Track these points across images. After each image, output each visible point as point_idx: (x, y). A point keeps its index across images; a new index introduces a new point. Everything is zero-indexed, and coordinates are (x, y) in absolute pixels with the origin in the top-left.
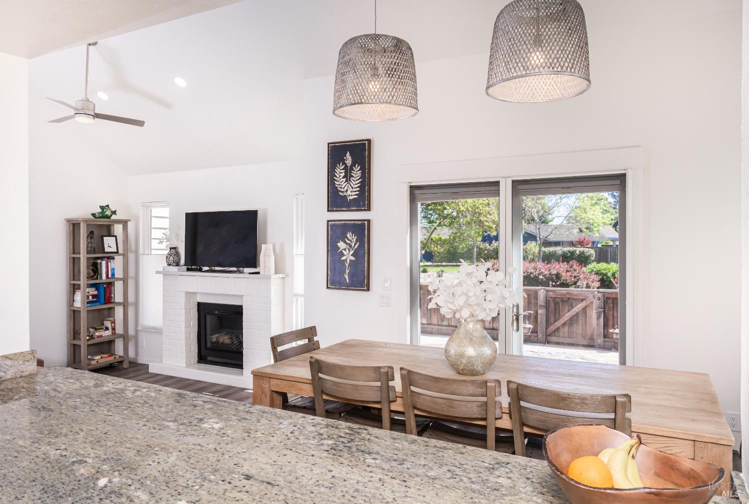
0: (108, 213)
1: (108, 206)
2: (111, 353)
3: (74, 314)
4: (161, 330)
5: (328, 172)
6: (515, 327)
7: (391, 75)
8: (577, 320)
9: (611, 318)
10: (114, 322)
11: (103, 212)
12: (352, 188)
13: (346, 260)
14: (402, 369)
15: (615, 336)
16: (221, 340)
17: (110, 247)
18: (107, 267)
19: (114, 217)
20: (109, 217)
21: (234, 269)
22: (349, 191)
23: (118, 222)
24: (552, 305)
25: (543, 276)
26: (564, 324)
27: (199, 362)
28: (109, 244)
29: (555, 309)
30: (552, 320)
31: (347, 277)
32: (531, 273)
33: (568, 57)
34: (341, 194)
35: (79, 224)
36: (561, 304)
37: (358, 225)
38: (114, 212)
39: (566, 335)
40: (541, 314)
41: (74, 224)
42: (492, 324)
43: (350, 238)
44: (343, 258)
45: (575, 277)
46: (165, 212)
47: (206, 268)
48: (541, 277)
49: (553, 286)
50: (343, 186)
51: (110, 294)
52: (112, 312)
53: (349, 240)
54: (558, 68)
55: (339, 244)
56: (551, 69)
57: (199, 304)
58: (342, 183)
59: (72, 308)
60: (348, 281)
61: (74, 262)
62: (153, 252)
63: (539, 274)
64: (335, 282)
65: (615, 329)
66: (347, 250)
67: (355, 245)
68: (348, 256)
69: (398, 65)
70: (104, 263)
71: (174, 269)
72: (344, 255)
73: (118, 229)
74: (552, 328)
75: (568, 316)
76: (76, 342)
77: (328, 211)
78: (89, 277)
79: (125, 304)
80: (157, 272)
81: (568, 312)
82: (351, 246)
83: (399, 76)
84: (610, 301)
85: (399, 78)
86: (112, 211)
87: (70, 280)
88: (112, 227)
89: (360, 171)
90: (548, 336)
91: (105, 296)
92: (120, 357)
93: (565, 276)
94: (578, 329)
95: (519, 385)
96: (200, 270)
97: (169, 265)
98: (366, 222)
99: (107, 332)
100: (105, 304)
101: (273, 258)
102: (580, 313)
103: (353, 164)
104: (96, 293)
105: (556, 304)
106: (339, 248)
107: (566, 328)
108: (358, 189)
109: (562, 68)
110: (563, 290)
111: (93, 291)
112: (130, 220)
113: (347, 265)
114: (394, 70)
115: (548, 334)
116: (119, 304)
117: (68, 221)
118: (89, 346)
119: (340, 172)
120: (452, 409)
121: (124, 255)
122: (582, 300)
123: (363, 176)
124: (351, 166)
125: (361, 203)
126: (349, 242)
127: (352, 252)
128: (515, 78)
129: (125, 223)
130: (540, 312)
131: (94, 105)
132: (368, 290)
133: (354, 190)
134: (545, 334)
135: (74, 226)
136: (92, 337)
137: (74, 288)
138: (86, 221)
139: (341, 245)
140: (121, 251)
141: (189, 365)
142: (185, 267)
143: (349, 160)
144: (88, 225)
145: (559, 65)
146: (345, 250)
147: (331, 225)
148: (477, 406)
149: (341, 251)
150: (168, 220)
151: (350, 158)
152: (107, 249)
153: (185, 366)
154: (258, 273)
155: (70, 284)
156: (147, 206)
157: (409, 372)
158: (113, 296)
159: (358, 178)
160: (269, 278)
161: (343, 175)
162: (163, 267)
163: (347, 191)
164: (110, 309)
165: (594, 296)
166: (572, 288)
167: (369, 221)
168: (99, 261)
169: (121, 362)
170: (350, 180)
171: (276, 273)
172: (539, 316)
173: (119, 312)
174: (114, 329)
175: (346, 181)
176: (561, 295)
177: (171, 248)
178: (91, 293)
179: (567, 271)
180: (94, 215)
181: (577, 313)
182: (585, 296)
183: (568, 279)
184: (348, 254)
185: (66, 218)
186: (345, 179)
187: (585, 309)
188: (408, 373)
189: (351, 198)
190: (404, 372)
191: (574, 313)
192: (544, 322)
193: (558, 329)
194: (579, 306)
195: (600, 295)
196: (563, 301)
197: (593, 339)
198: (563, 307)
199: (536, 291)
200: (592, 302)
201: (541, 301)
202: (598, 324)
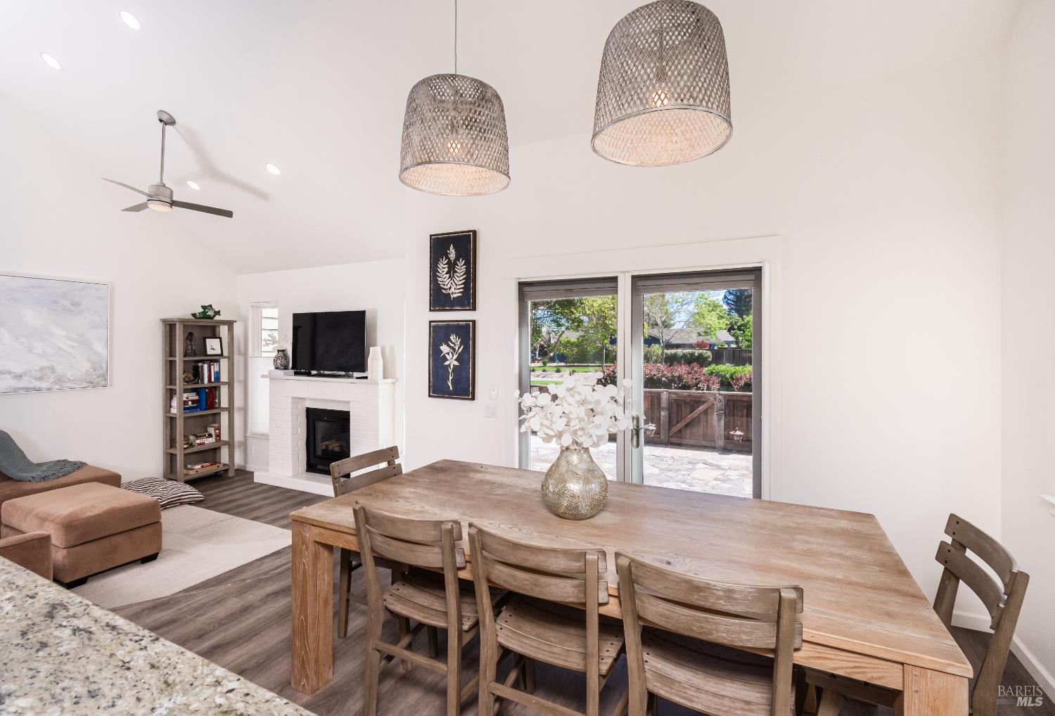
0: (210, 313)
1: (211, 306)
2: (215, 462)
3: (170, 421)
4: (267, 436)
5: (431, 268)
6: (635, 443)
7: (469, 127)
8: (699, 422)
10: (219, 429)
11: (204, 313)
12: (456, 284)
13: (449, 365)
14: (471, 525)
15: (735, 438)
16: (330, 448)
17: (213, 349)
18: (210, 371)
19: (217, 318)
20: (211, 318)
21: (343, 373)
22: (453, 288)
23: (224, 323)
24: (675, 407)
25: (666, 378)
26: (686, 426)
27: (308, 470)
28: (213, 346)
29: (678, 412)
30: (675, 422)
31: (450, 384)
32: (655, 375)
33: (703, 86)
34: (444, 291)
35: (175, 324)
36: (683, 406)
37: (462, 326)
38: (218, 313)
39: (689, 436)
40: (663, 416)
41: (170, 325)
43: (453, 341)
44: (447, 363)
45: (696, 379)
46: (274, 312)
47: (314, 372)
48: (664, 379)
49: (676, 388)
50: (446, 283)
51: (214, 398)
52: (217, 417)
53: (452, 343)
54: (689, 100)
55: (442, 348)
56: (679, 101)
57: (308, 409)
58: (446, 279)
59: (168, 415)
60: (451, 389)
61: (170, 365)
62: (263, 355)
63: (662, 377)
64: (438, 388)
65: (736, 431)
66: (450, 354)
67: (459, 348)
68: (452, 361)
69: (479, 114)
70: (206, 366)
71: (281, 373)
72: (448, 360)
73: (223, 330)
74: (675, 429)
75: (688, 419)
76: (172, 451)
77: (431, 310)
78: (187, 381)
79: (230, 410)
80: (263, 376)
81: (690, 414)
82: (454, 349)
83: (481, 128)
84: (731, 403)
85: (480, 131)
86: (215, 312)
87: (166, 385)
88: (217, 328)
89: (465, 267)
90: (671, 436)
91: (206, 400)
92: (225, 465)
93: (688, 379)
94: (699, 430)
95: (633, 560)
96: (309, 374)
97: (277, 368)
98: (471, 323)
99: (210, 439)
100: (206, 409)
101: (381, 362)
102: (701, 414)
103: (457, 258)
104: (197, 398)
105: (679, 406)
106: (442, 352)
107: (688, 430)
108: (463, 286)
109: (695, 100)
110: (685, 392)
111: (193, 396)
112: (236, 321)
113: (450, 371)
114: (474, 120)
115: (671, 434)
116: (224, 409)
117: (164, 321)
118: (185, 455)
119: (443, 267)
120: (538, 589)
121: (229, 358)
122: (704, 402)
123: (467, 272)
124: (455, 260)
125: (466, 302)
126: (452, 345)
127: (455, 357)
128: (629, 116)
129: (230, 324)
130: (663, 413)
131: (172, 192)
132: (473, 399)
133: (458, 287)
134: (667, 436)
135: (170, 326)
136: (191, 445)
137: (170, 394)
138: (182, 321)
139: (444, 348)
140: (226, 354)
141: (295, 476)
142: (293, 371)
143: (452, 254)
144: (185, 326)
145: (691, 96)
146: (448, 354)
147: (434, 327)
148: (572, 587)
149: (444, 355)
150: (277, 321)
151: (453, 251)
152: (209, 352)
153: (291, 474)
154: (366, 378)
155: (167, 389)
156: (257, 307)
157: (480, 531)
158: (217, 401)
159: (462, 274)
160: (376, 383)
161: (446, 270)
162: (269, 371)
163: (450, 288)
164: (215, 414)
165: (715, 398)
166: (693, 391)
167: (474, 322)
168: (200, 364)
169: (226, 471)
170: (453, 276)
171: (384, 378)
172: (662, 418)
173: (224, 417)
174: (218, 436)
175: (450, 277)
176: (683, 397)
177: (279, 351)
178: (190, 398)
179: (689, 373)
180: (194, 315)
181: (699, 415)
182: (706, 398)
183: (689, 380)
184: (452, 359)
185: (162, 318)
186: (448, 275)
187: (706, 412)
188: (477, 532)
189: (455, 296)
190: (474, 531)
191: (696, 415)
192: (667, 424)
193: (680, 431)
194: (701, 408)
195: (720, 397)
196: (686, 403)
197: (715, 441)
198: (685, 410)
199: (659, 394)
200: (713, 404)
201: (664, 403)
202: (719, 426)
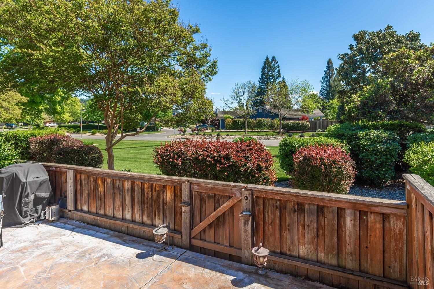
8: (224, 224)
9: (261, 222)
24: (198, 201)
26: (210, 226)
29: (201, 207)
30: (198, 219)
36: (206, 199)
39: (212, 239)
40: (185, 212)
42: (141, 218)
74: (197, 229)
75: (213, 217)
81: (215, 211)
84: (261, 201)
90: (193, 238)
94: (224, 233)
102: (227, 213)
105: (202, 199)
107: (212, 231)
115: (193, 236)
122: (230, 197)
130: (184, 209)
134: (188, 237)
165: (241, 195)
172: (183, 214)
176: (206, 189)
181: (224, 214)
182: (232, 193)
187: (232, 208)
191: (220, 214)
192: (188, 221)
193: (204, 230)
194: (225, 205)
195: (247, 193)
196: (209, 197)
197: (241, 249)
198: (209, 205)
199: (180, 184)
200: (241, 200)
201: (185, 197)
202: (245, 231)
